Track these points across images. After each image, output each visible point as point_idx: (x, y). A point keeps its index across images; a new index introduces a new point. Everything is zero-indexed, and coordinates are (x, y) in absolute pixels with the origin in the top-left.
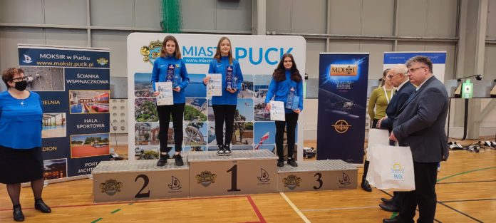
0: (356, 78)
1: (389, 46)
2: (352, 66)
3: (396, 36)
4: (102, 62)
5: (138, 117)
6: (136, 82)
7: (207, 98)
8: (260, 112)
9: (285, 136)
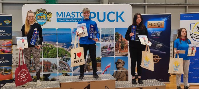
0: (163, 29)
1: (183, 9)
2: (161, 22)
3: (187, 3)
4: (7, 22)
7: (72, 43)
8: (105, 51)
9: (120, 65)
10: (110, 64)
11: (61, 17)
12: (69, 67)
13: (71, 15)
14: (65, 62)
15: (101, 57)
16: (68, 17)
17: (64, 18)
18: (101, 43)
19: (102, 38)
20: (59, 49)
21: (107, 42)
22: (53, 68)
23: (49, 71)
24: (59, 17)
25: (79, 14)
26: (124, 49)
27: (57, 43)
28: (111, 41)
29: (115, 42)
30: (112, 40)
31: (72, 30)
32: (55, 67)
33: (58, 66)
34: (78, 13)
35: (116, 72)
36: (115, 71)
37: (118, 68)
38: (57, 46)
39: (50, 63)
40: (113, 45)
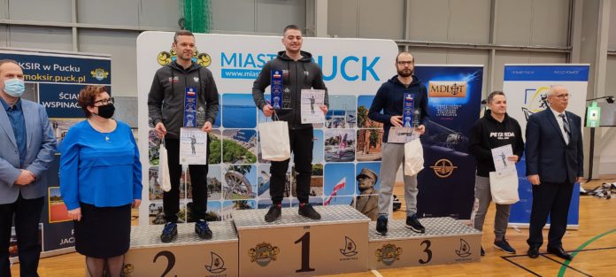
0: (465, 100)
2: (458, 83)
4: (100, 75)
5: (153, 159)
7: (257, 129)
8: (334, 149)
9: (367, 183)
10: (343, 181)
12: (248, 185)
13: (257, 62)
14: (240, 175)
15: (324, 163)
18: (325, 129)
19: (328, 119)
21: (339, 127)
22: (211, 187)
26: (378, 145)
27: (222, 129)
28: (347, 125)
29: (356, 128)
30: (351, 124)
32: (216, 187)
33: (224, 184)
37: (362, 190)
38: (222, 135)
40: (352, 136)
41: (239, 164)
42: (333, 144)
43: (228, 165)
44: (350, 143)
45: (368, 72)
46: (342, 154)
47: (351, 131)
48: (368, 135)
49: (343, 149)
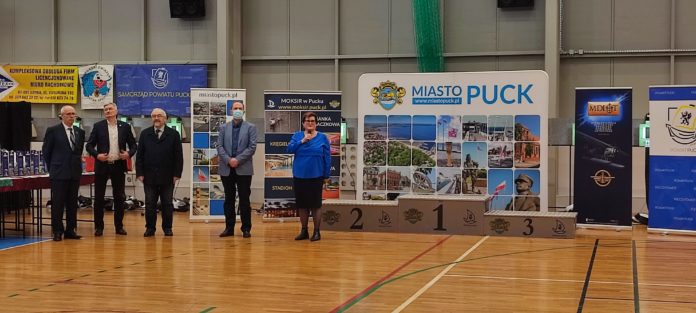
2: (612, 103)
4: (334, 104)
5: (366, 161)
6: (365, 125)
7: (436, 141)
8: (495, 158)
9: (524, 186)
10: (504, 183)
11: (419, 96)
12: (430, 184)
13: (437, 92)
14: (424, 175)
15: (487, 169)
16: (432, 96)
17: (424, 96)
18: (488, 142)
19: (490, 134)
20: (414, 151)
21: (500, 141)
22: (403, 183)
23: (396, 189)
24: (416, 96)
25: (450, 89)
26: (533, 156)
27: (412, 141)
28: (506, 139)
29: (514, 142)
30: (510, 138)
31: (438, 118)
32: (407, 183)
33: (413, 181)
34: (448, 87)
35: (516, 198)
36: (514, 196)
37: (519, 192)
38: (412, 145)
39: (399, 175)
40: (511, 147)
41: (424, 167)
42: (495, 154)
43: (416, 167)
44: (509, 153)
45: (523, 96)
46: (502, 162)
47: (510, 144)
48: (524, 146)
49: (503, 158)
